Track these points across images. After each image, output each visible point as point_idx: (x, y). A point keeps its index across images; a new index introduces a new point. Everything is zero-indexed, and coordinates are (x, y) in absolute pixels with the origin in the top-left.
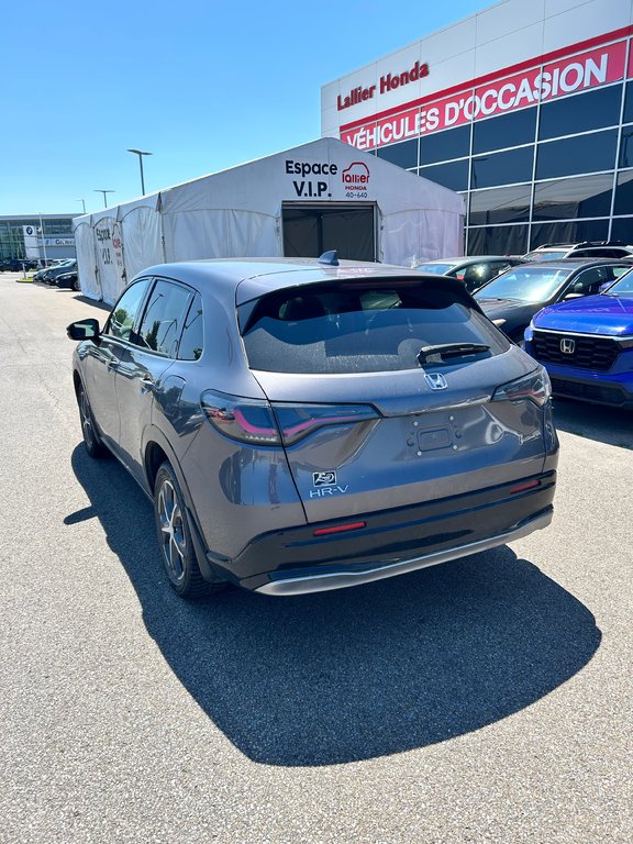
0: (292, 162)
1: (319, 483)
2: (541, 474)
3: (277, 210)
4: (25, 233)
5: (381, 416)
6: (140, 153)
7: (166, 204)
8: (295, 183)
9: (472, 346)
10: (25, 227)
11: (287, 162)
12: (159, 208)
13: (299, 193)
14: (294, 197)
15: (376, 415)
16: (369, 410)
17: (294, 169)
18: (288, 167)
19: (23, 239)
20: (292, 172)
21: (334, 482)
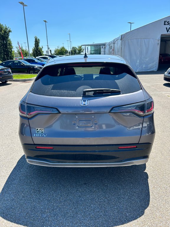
0: (166, 21)
1: (38, 132)
2: (138, 144)
3: (159, 37)
4: (101, 48)
5: (60, 113)
6: (131, 23)
7: (123, 38)
8: (167, 28)
9: (110, 90)
10: (101, 46)
11: (165, 21)
12: (121, 39)
13: (168, 31)
14: (166, 33)
15: (57, 112)
16: (55, 110)
17: (167, 23)
18: (165, 23)
19: (100, 49)
20: (166, 25)
21: (43, 132)
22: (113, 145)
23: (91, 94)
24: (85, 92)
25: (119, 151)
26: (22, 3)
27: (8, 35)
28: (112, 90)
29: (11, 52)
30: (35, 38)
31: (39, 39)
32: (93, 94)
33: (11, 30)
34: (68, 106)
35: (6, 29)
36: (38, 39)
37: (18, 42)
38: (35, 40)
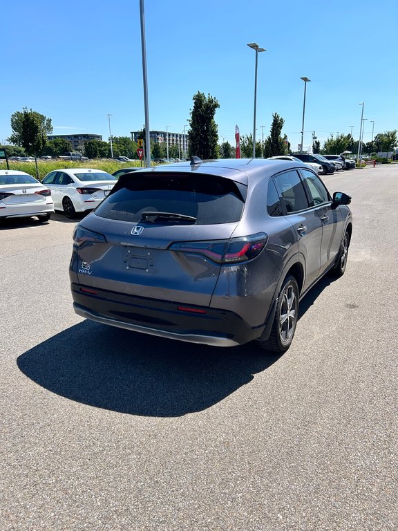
15: (104, 241)
16: (102, 238)
22: (170, 302)
23: (152, 219)
24: (144, 215)
25: (178, 313)
26: (254, 46)
27: (212, 113)
28: (182, 217)
29: (213, 149)
30: (274, 117)
31: (282, 120)
32: (155, 221)
33: (218, 103)
34: (116, 233)
35: (210, 101)
36: (280, 118)
37: (237, 127)
38: (274, 121)
